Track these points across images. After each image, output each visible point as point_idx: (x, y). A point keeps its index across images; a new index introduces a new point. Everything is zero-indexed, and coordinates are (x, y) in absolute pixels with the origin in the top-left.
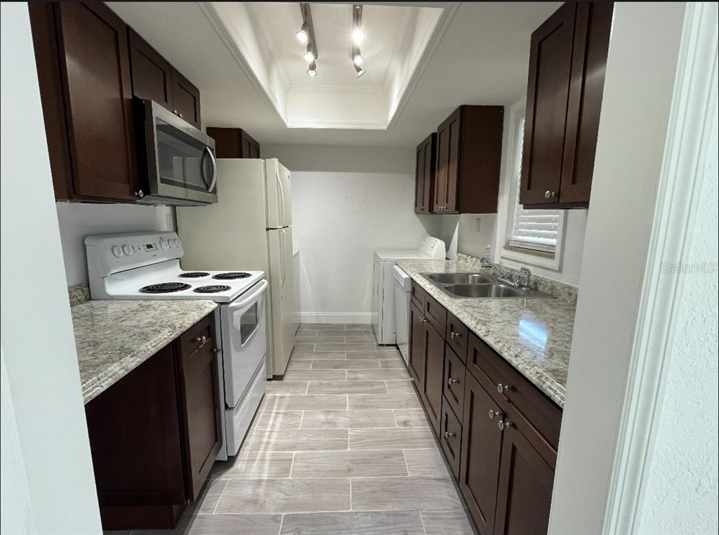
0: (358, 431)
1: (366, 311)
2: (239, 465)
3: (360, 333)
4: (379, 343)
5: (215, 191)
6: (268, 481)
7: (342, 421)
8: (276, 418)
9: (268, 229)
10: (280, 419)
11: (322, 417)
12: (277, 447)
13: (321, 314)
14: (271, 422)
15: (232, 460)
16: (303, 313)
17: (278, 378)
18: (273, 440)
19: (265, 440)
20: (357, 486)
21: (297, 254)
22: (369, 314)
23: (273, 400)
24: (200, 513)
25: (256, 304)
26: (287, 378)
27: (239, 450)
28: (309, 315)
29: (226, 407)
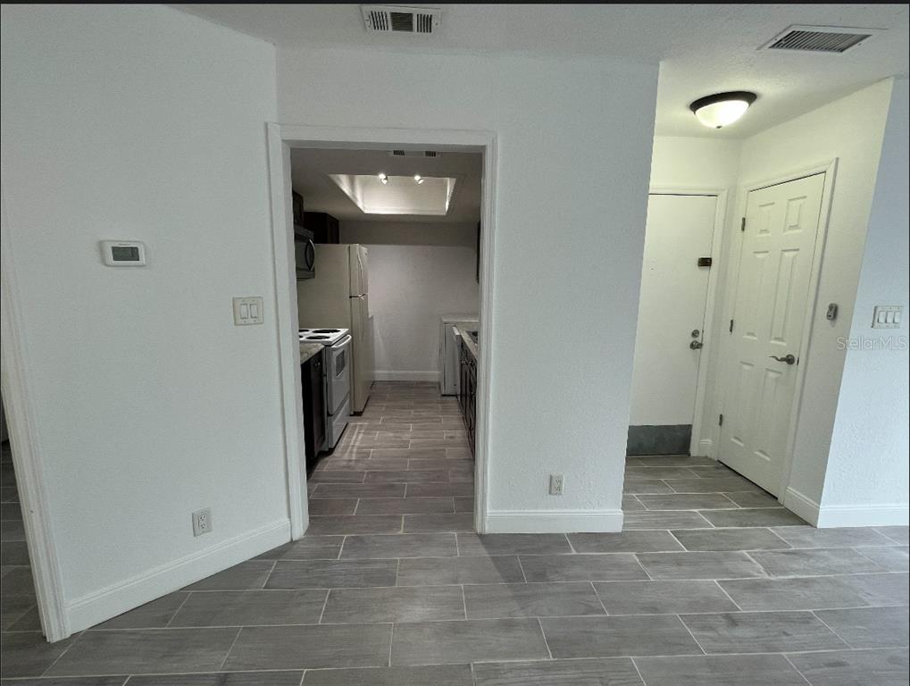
0: (417, 440)
1: (434, 370)
2: (336, 454)
3: (428, 388)
4: (443, 393)
5: (314, 270)
6: (356, 460)
7: (406, 436)
8: (357, 436)
9: (351, 297)
10: (361, 436)
11: (392, 435)
12: (359, 448)
13: (393, 372)
14: (354, 437)
15: (331, 451)
16: (377, 372)
17: (358, 414)
18: (357, 444)
19: (352, 444)
20: (411, 462)
21: (372, 318)
22: (437, 372)
23: (356, 426)
24: (316, 470)
25: (343, 352)
26: (365, 415)
27: (337, 443)
28: (381, 374)
29: (329, 415)
